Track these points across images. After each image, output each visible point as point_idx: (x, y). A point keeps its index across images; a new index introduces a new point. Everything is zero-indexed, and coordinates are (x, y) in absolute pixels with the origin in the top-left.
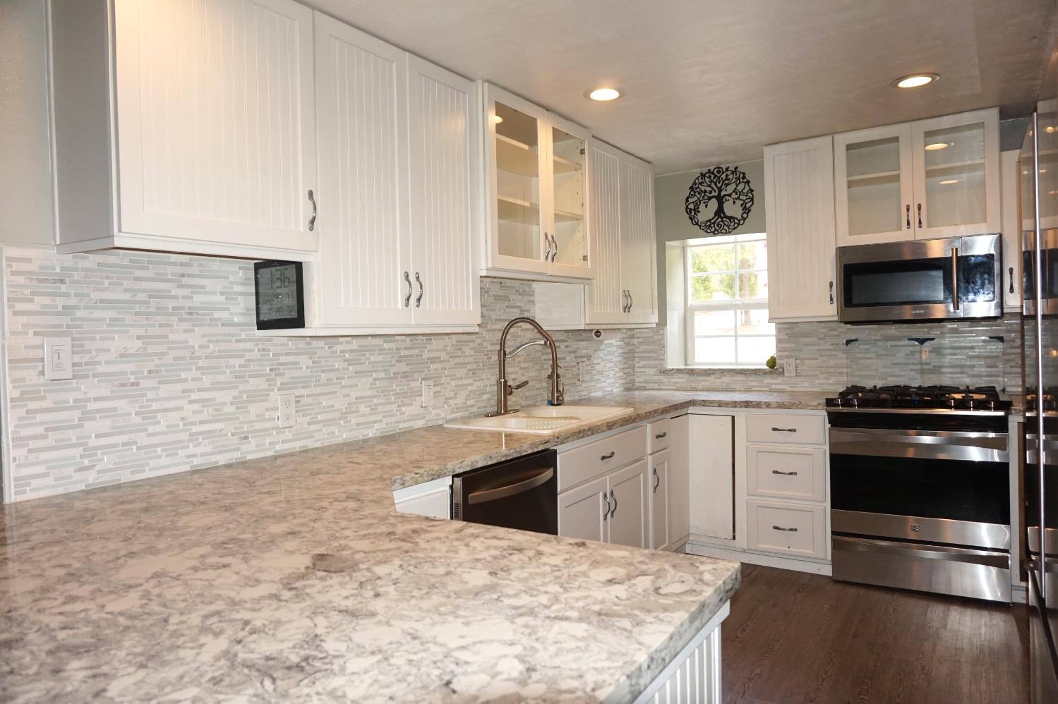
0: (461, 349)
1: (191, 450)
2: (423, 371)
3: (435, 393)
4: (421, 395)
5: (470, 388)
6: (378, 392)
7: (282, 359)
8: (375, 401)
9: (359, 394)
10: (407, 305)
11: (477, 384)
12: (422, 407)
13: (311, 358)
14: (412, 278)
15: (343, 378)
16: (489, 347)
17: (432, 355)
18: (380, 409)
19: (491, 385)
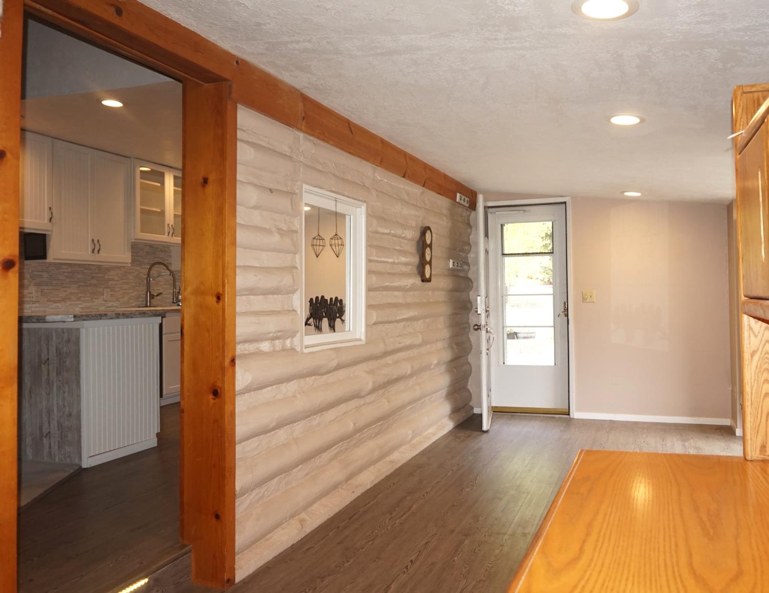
0: (126, 276)
2: (105, 284)
3: (111, 295)
4: (104, 295)
5: (132, 295)
6: (81, 291)
7: (35, 273)
8: (80, 295)
9: (71, 291)
10: (93, 252)
11: (136, 293)
12: (104, 300)
13: (48, 274)
14: (96, 242)
15: (63, 284)
16: (143, 276)
17: (110, 277)
18: (82, 299)
19: (143, 294)
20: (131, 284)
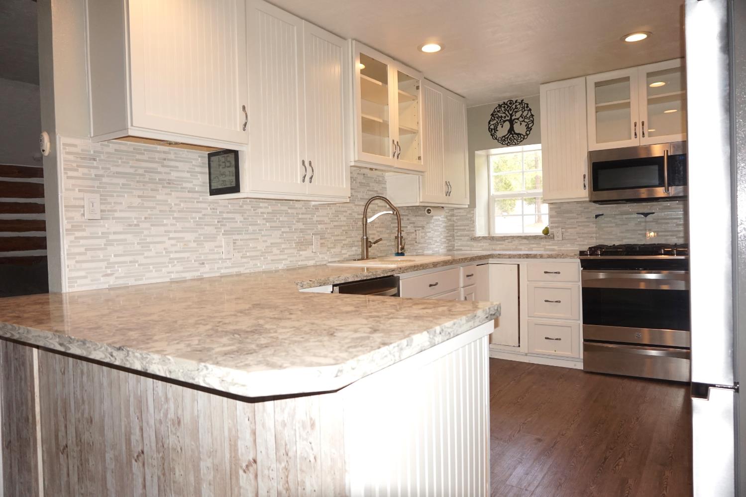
0: (338, 216)
1: (170, 268)
2: (313, 229)
3: (321, 244)
4: (312, 244)
5: (344, 242)
6: (285, 240)
7: (225, 215)
8: (283, 246)
9: (273, 241)
10: (304, 181)
11: (349, 239)
12: (313, 252)
13: (242, 216)
14: (307, 164)
15: (262, 230)
16: (357, 216)
17: (319, 219)
18: (286, 251)
19: (358, 241)
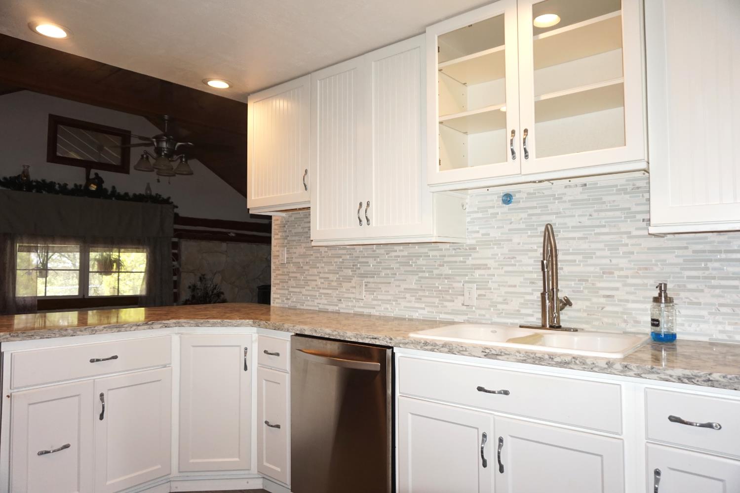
2: (467, 275)
3: (479, 295)
5: (528, 297)
20: (527, 276)
